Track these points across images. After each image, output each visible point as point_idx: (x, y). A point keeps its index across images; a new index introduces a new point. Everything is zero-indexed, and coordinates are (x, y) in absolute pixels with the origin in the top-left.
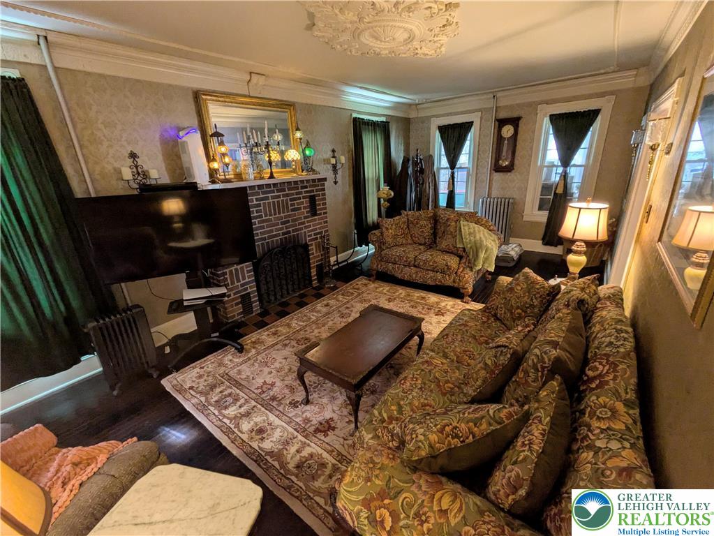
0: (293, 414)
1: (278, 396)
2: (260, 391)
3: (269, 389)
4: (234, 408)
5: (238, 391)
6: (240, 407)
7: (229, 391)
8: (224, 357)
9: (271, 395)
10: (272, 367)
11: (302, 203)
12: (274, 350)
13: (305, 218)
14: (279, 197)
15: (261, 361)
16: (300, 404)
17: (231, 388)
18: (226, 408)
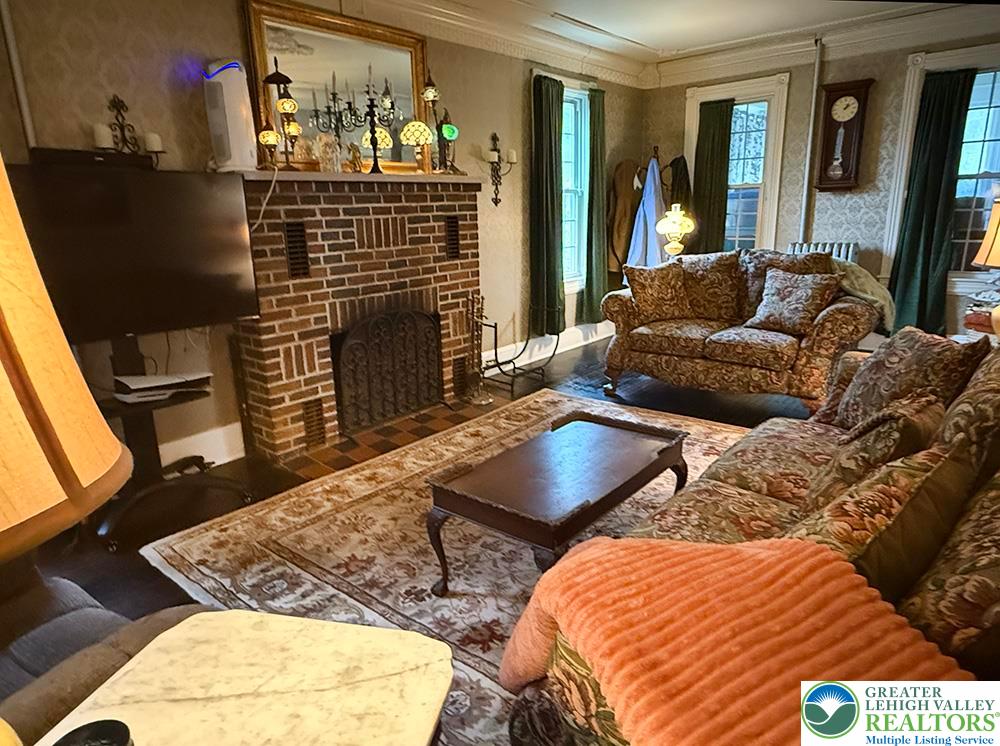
0: (416, 610)
1: (381, 580)
2: (344, 570)
3: (363, 568)
4: (291, 597)
5: (298, 571)
6: (304, 596)
7: (280, 569)
8: (267, 513)
9: (367, 578)
10: (367, 532)
11: (432, 229)
12: (372, 504)
13: (437, 259)
14: (387, 211)
15: (343, 522)
16: (429, 596)
17: (285, 564)
18: (273, 597)
